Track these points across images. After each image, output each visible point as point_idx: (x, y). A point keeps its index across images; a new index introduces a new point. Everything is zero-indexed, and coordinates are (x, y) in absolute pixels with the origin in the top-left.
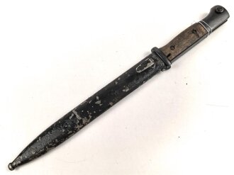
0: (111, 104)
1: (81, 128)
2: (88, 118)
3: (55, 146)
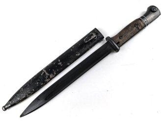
0: (68, 64)
1: (49, 81)
2: (53, 74)
3: (33, 94)
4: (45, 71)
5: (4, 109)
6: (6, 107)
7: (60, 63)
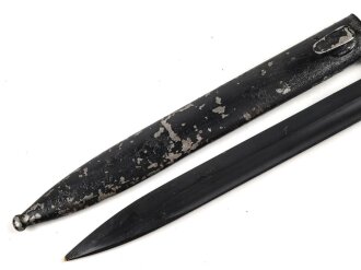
0: (247, 116)
1: (176, 161)
2: (194, 140)
3: (118, 192)
4: (168, 127)
5: (18, 224)
6: (26, 219)
7: (220, 110)
